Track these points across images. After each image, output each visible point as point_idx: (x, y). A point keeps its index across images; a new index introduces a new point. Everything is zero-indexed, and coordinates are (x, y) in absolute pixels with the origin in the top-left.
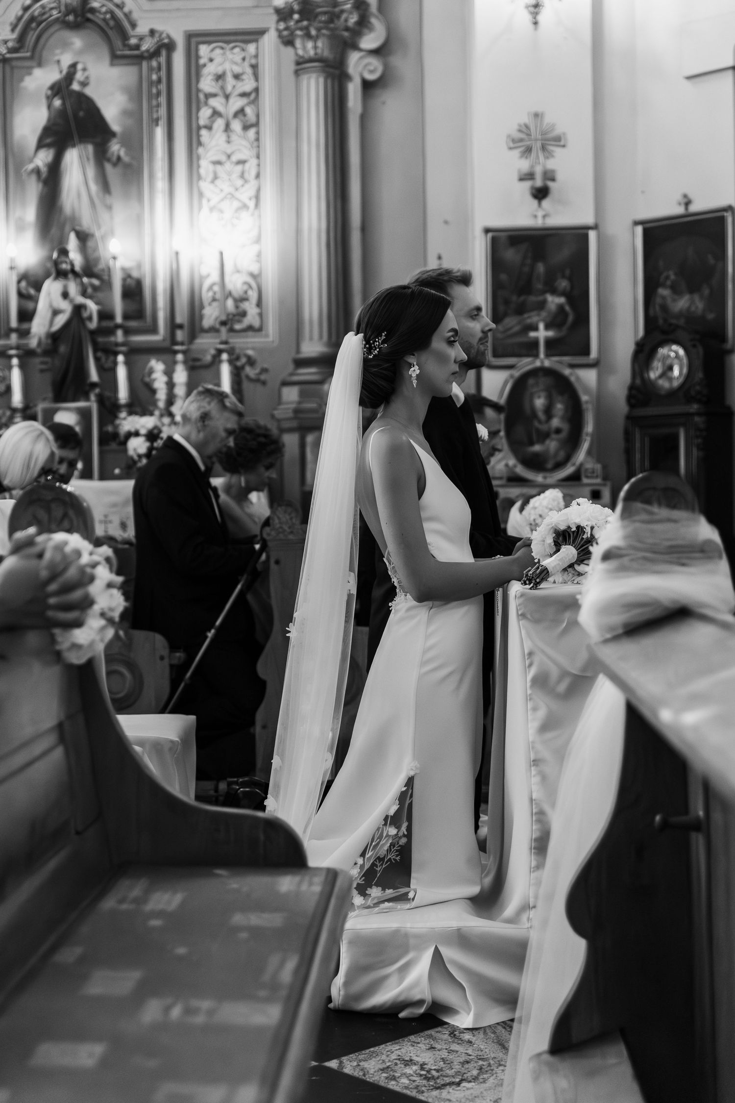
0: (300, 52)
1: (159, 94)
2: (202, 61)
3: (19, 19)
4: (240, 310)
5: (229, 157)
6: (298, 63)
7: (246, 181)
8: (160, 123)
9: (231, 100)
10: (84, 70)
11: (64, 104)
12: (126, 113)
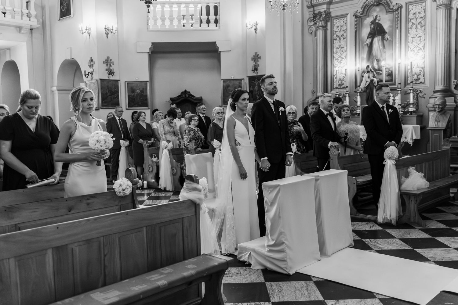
0: (438, 3)
1: (398, 20)
2: (410, 10)
3: (363, 6)
4: (418, 78)
5: (416, 36)
6: (437, 6)
7: (421, 42)
8: (398, 28)
9: (418, 20)
10: (379, 16)
11: (374, 26)
12: (390, 26)
